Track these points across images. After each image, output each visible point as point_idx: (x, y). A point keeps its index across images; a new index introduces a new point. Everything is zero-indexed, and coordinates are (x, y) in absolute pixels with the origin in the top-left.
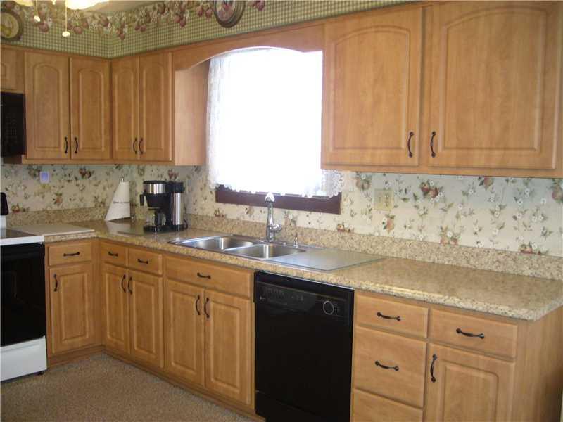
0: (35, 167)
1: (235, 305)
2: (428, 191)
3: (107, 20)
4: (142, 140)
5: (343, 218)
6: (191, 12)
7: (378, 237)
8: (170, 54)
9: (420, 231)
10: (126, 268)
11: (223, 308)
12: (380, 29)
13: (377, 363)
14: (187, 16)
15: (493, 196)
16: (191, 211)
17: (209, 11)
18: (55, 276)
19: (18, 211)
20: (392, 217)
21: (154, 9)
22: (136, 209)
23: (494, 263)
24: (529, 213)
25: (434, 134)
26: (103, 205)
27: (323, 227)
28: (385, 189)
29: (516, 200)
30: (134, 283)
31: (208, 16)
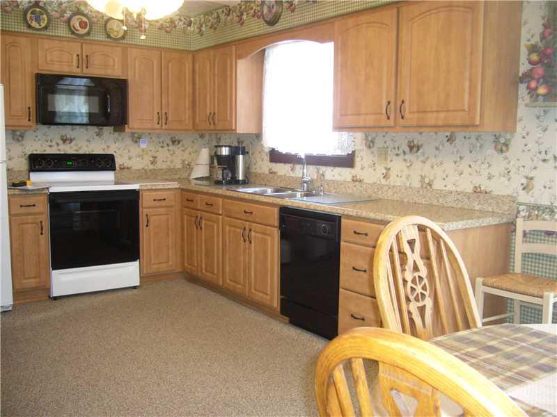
0: (136, 135)
1: (268, 233)
2: (413, 148)
3: (191, 21)
4: (214, 114)
5: (356, 171)
6: (247, 14)
7: (379, 185)
8: (234, 47)
9: (408, 178)
10: (199, 210)
11: (260, 236)
12: (370, 25)
13: (354, 268)
14: (244, 17)
15: (455, 150)
16: (253, 170)
17: (259, 14)
18: (147, 215)
19: (124, 168)
20: (389, 169)
21: (223, 12)
22: (215, 170)
23: (455, 201)
24: (479, 162)
25: (403, 102)
26: (189, 167)
27: (342, 179)
28: (384, 147)
29: (471, 152)
30: (203, 222)
31: (259, 17)
